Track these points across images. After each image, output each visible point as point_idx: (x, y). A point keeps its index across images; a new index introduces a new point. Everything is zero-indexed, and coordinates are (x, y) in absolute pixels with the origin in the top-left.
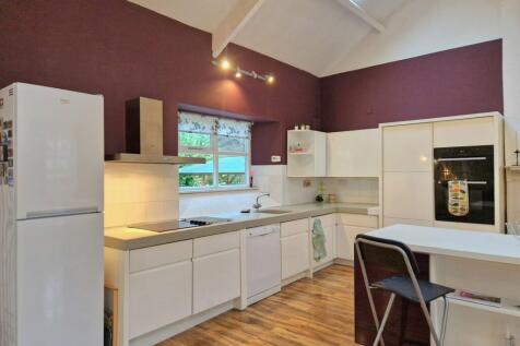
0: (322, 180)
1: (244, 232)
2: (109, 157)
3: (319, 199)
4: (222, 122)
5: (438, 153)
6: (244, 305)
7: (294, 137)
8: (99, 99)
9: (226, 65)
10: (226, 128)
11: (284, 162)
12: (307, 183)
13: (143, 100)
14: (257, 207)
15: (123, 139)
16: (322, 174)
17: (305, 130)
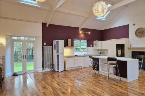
0: (101, 50)
1: (82, 57)
2: (65, 47)
3: (100, 53)
4: (81, 40)
5: (117, 45)
6: (82, 67)
7: (95, 42)
8: (64, 40)
9: (81, 32)
10: (82, 41)
11: (93, 46)
12: (98, 50)
13: (69, 39)
14: (87, 54)
15: (66, 45)
16: (101, 49)
17: (97, 41)
